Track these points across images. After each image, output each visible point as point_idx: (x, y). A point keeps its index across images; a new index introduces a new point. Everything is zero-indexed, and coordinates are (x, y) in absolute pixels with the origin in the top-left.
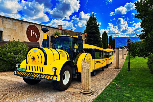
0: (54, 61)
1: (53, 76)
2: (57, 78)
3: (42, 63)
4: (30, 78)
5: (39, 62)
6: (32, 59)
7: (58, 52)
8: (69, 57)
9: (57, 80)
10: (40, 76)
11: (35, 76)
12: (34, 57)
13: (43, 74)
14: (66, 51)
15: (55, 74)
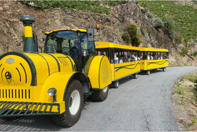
0: (49, 75)
1: (52, 105)
2: (59, 109)
3: (26, 82)
4: (5, 115)
5: (20, 81)
6: (6, 76)
7: (56, 59)
8: (74, 65)
9: (59, 112)
10: (27, 107)
11: (16, 109)
12: (9, 73)
13: (31, 103)
14: (69, 56)
15: (54, 102)
